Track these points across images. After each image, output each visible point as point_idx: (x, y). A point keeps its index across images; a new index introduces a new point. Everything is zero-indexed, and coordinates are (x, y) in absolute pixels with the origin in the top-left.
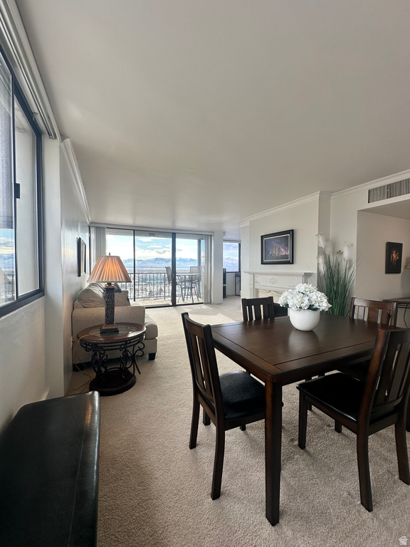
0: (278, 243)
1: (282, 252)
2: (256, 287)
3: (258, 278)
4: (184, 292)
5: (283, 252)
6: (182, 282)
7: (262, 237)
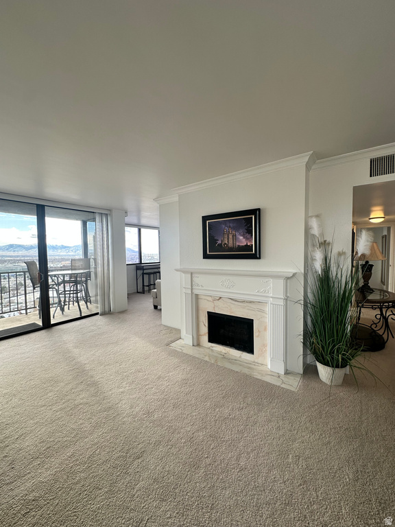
0: (234, 228)
1: (240, 241)
2: (196, 292)
3: (198, 279)
4: (62, 299)
5: (242, 241)
6: (58, 284)
7: (205, 219)
